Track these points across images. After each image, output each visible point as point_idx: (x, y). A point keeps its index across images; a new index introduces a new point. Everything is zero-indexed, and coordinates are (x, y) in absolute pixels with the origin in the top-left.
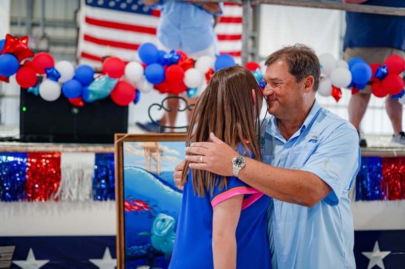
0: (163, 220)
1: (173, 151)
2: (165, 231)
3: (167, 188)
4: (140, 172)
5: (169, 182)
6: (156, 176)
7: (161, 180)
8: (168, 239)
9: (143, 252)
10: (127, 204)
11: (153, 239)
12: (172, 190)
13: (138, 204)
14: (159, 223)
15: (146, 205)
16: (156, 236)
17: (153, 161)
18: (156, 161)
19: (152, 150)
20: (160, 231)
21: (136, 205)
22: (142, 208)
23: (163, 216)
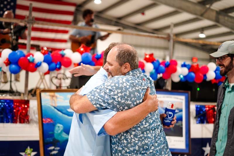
0: (59, 127)
1: (61, 97)
4: (48, 106)
5: (60, 110)
6: (55, 108)
7: (57, 109)
8: (61, 135)
9: (52, 140)
10: (44, 120)
12: (61, 114)
14: (57, 128)
19: (53, 96)
20: (57, 131)
21: (48, 121)
23: (58, 125)
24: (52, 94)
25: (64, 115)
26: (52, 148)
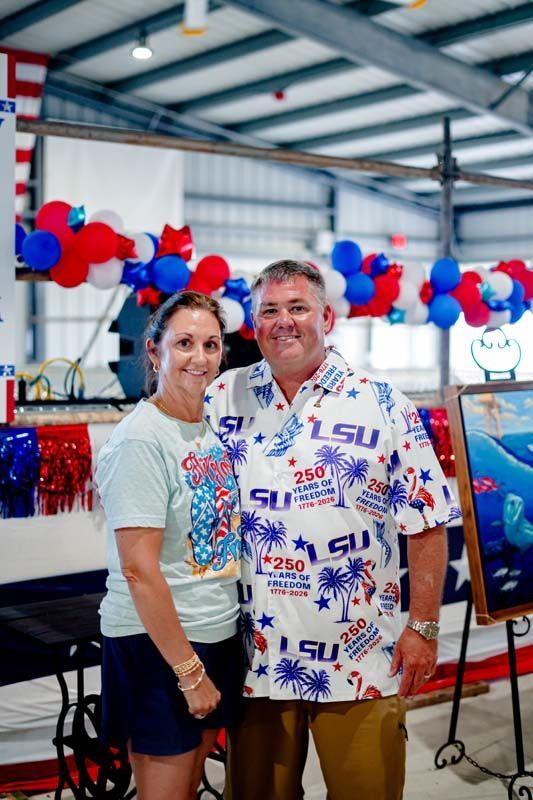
0: (513, 503)
1: (510, 406)
2: (516, 518)
3: (510, 458)
4: (482, 437)
5: (512, 449)
6: (498, 442)
7: (505, 447)
8: (521, 529)
9: (499, 548)
10: (475, 483)
11: (507, 530)
12: (515, 461)
13: (486, 482)
14: (509, 507)
15: (493, 483)
16: (509, 525)
17: (493, 421)
18: (495, 420)
19: (490, 406)
20: (511, 518)
21: (484, 485)
22: (490, 487)
23: (512, 497)
24: (487, 397)
25: (522, 465)
26: (503, 572)
